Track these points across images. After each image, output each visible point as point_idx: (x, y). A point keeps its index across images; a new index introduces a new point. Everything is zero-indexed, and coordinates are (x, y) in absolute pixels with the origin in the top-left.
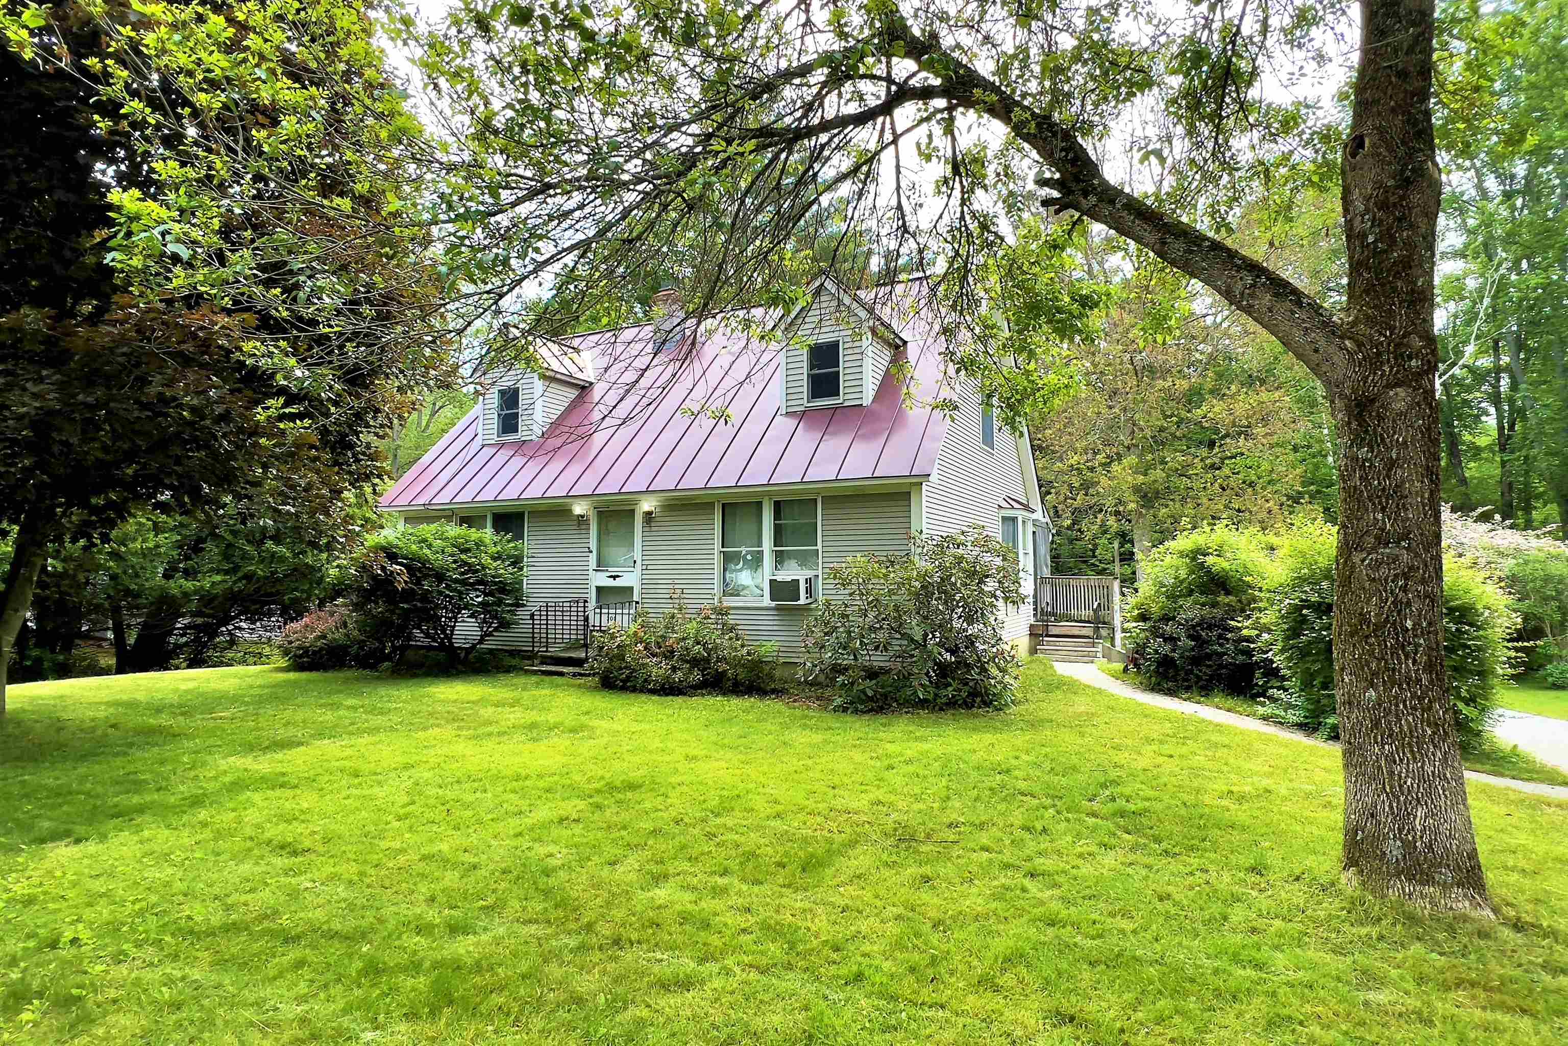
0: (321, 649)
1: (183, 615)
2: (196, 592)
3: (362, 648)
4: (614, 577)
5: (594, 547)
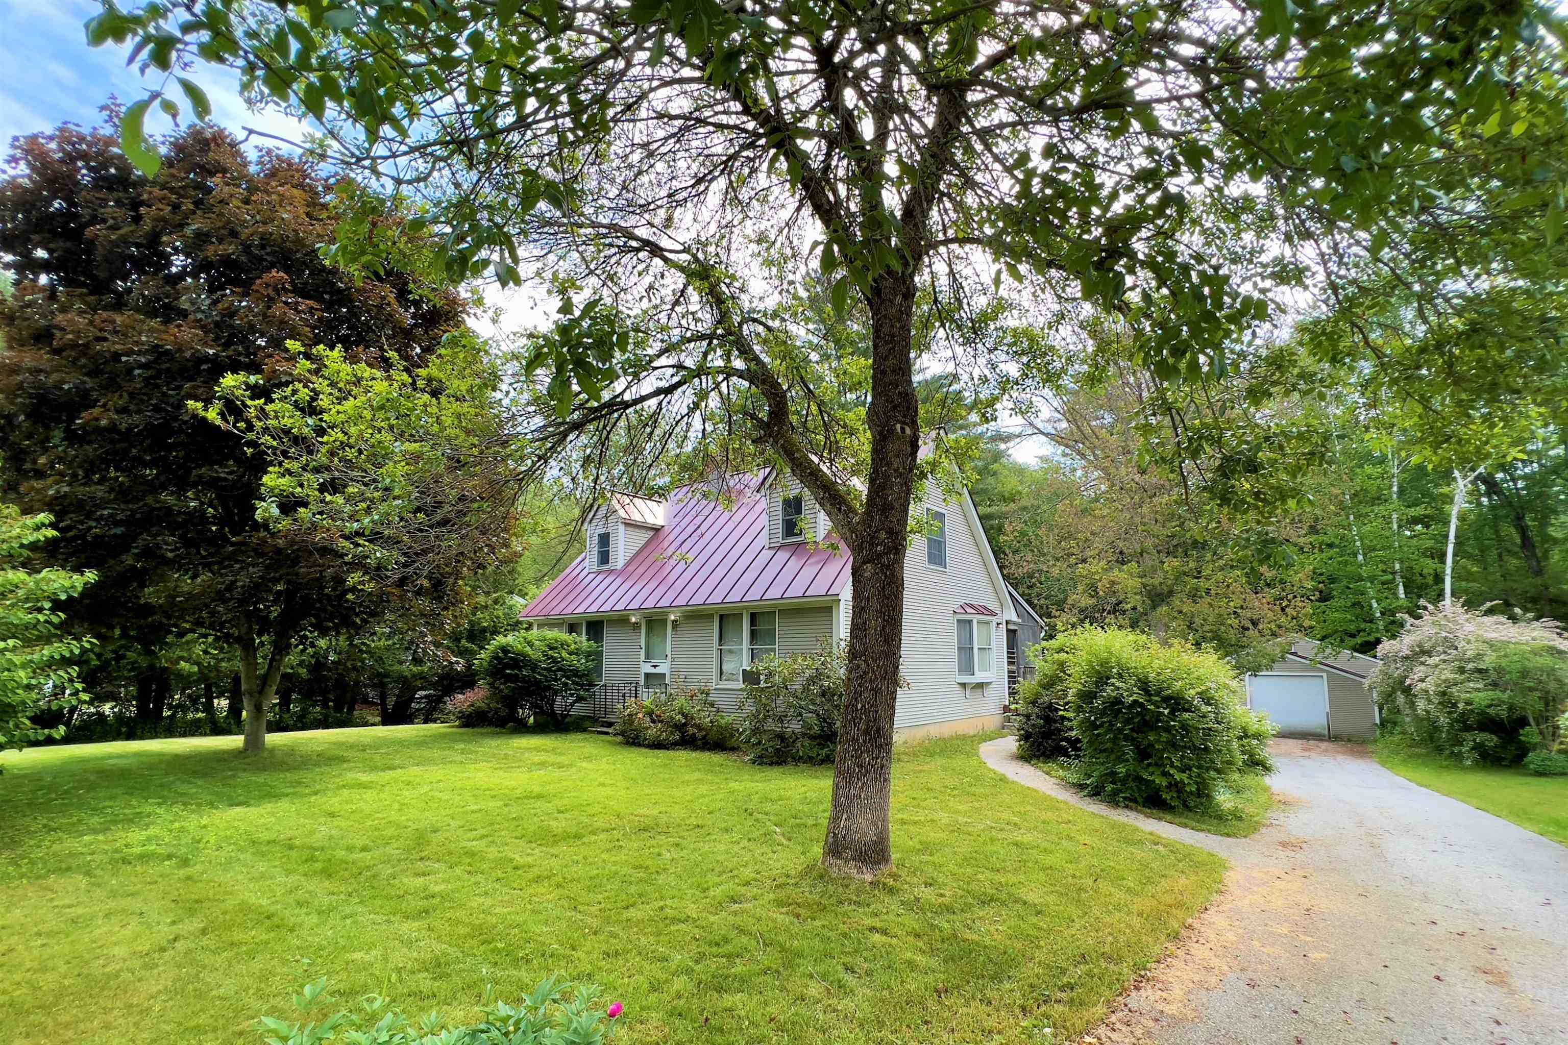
0: (470, 713)
4: (655, 667)
5: (643, 645)
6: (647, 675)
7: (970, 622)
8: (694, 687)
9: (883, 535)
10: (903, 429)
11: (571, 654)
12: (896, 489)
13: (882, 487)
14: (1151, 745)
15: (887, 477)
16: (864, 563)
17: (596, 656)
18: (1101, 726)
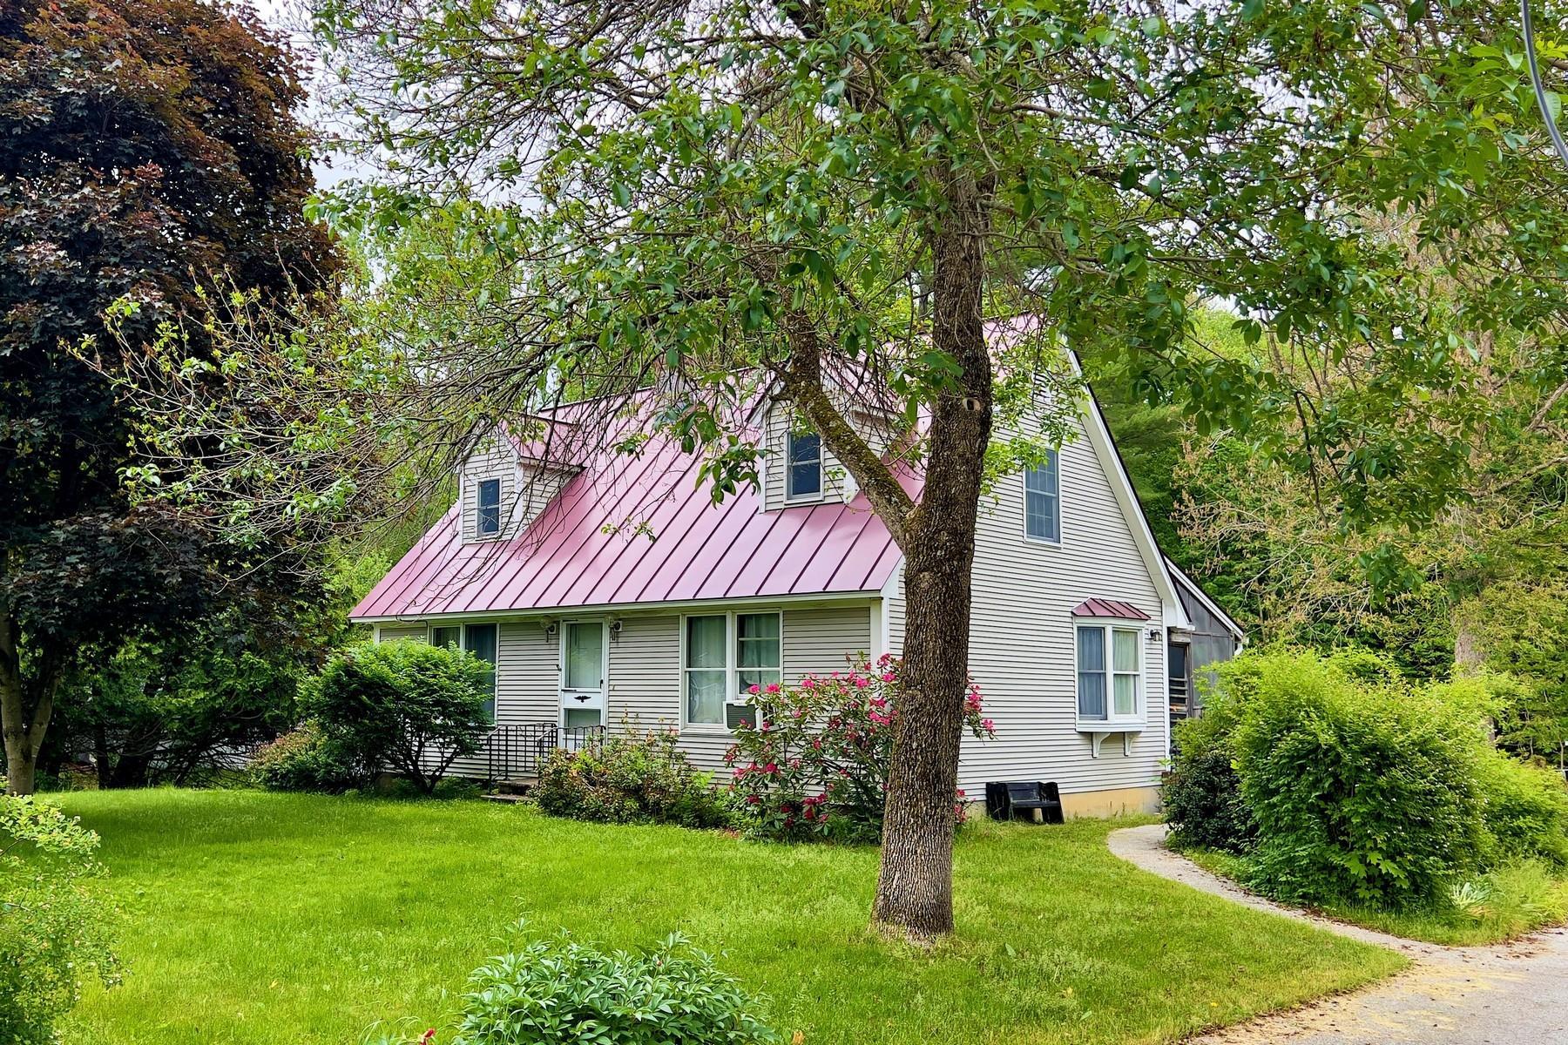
0: (289, 771)
1: (164, 737)
2: (179, 710)
3: (329, 772)
4: (582, 699)
5: (563, 666)
6: (570, 713)
7: (1100, 631)
8: (653, 729)
9: (944, 537)
10: (970, 404)
11: (453, 678)
12: (961, 479)
13: (944, 477)
14: (1344, 820)
15: (950, 463)
16: (920, 571)
17: (483, 682)
18: (1276, 792)
